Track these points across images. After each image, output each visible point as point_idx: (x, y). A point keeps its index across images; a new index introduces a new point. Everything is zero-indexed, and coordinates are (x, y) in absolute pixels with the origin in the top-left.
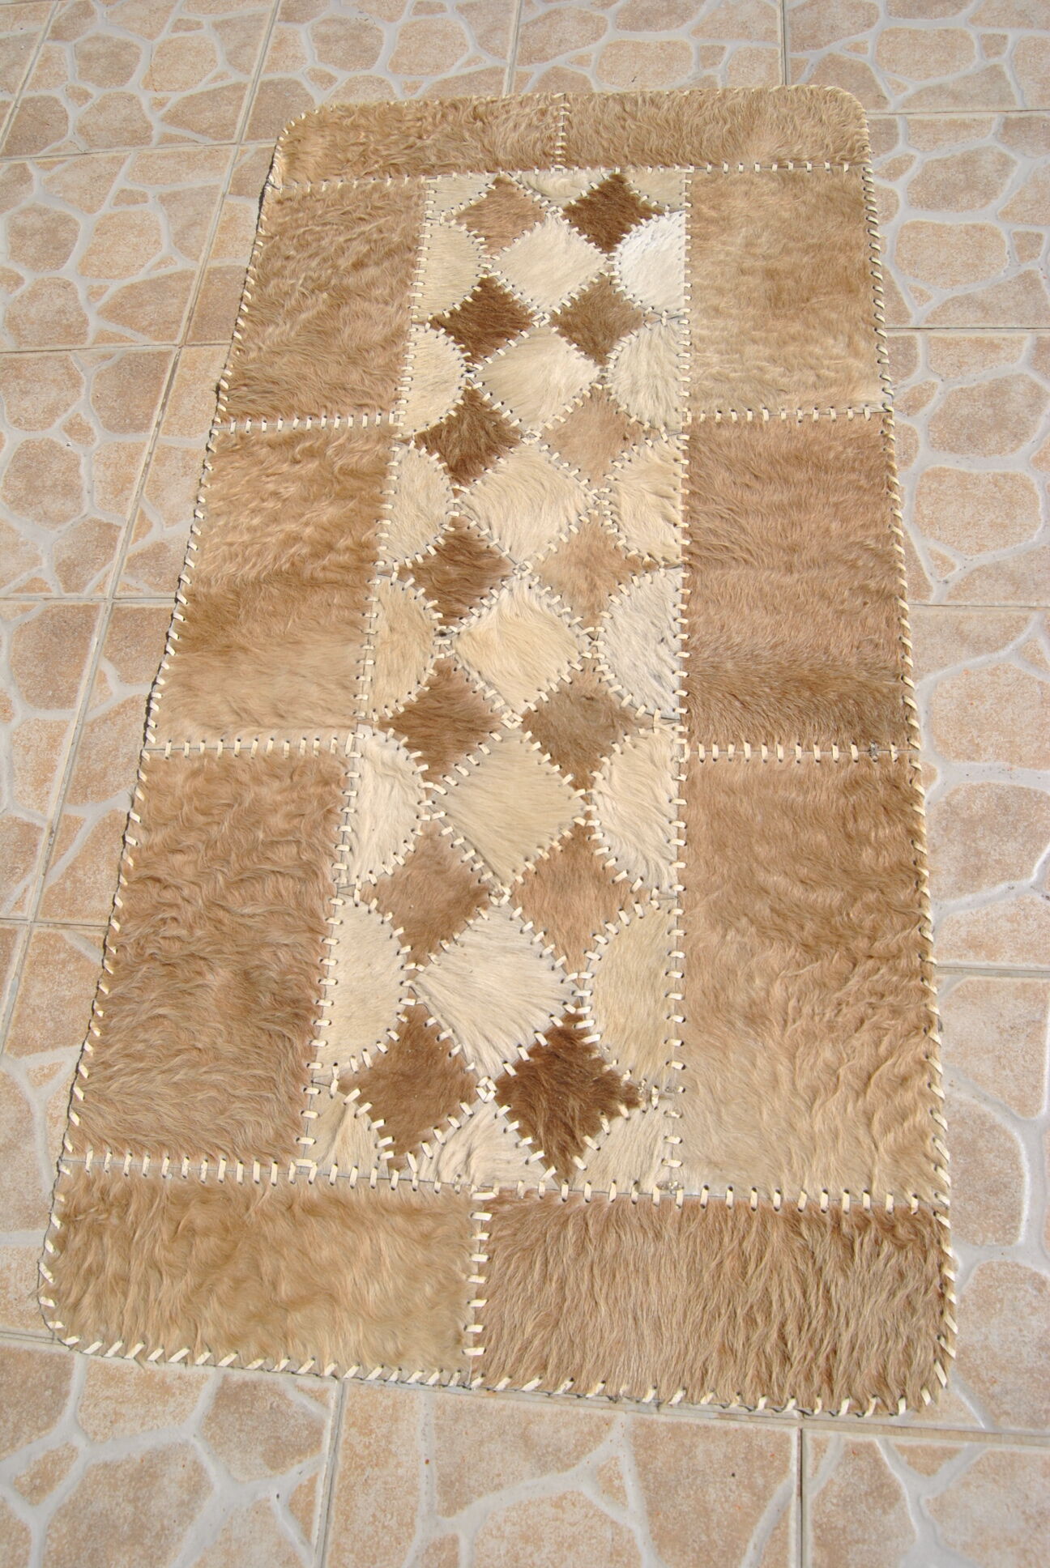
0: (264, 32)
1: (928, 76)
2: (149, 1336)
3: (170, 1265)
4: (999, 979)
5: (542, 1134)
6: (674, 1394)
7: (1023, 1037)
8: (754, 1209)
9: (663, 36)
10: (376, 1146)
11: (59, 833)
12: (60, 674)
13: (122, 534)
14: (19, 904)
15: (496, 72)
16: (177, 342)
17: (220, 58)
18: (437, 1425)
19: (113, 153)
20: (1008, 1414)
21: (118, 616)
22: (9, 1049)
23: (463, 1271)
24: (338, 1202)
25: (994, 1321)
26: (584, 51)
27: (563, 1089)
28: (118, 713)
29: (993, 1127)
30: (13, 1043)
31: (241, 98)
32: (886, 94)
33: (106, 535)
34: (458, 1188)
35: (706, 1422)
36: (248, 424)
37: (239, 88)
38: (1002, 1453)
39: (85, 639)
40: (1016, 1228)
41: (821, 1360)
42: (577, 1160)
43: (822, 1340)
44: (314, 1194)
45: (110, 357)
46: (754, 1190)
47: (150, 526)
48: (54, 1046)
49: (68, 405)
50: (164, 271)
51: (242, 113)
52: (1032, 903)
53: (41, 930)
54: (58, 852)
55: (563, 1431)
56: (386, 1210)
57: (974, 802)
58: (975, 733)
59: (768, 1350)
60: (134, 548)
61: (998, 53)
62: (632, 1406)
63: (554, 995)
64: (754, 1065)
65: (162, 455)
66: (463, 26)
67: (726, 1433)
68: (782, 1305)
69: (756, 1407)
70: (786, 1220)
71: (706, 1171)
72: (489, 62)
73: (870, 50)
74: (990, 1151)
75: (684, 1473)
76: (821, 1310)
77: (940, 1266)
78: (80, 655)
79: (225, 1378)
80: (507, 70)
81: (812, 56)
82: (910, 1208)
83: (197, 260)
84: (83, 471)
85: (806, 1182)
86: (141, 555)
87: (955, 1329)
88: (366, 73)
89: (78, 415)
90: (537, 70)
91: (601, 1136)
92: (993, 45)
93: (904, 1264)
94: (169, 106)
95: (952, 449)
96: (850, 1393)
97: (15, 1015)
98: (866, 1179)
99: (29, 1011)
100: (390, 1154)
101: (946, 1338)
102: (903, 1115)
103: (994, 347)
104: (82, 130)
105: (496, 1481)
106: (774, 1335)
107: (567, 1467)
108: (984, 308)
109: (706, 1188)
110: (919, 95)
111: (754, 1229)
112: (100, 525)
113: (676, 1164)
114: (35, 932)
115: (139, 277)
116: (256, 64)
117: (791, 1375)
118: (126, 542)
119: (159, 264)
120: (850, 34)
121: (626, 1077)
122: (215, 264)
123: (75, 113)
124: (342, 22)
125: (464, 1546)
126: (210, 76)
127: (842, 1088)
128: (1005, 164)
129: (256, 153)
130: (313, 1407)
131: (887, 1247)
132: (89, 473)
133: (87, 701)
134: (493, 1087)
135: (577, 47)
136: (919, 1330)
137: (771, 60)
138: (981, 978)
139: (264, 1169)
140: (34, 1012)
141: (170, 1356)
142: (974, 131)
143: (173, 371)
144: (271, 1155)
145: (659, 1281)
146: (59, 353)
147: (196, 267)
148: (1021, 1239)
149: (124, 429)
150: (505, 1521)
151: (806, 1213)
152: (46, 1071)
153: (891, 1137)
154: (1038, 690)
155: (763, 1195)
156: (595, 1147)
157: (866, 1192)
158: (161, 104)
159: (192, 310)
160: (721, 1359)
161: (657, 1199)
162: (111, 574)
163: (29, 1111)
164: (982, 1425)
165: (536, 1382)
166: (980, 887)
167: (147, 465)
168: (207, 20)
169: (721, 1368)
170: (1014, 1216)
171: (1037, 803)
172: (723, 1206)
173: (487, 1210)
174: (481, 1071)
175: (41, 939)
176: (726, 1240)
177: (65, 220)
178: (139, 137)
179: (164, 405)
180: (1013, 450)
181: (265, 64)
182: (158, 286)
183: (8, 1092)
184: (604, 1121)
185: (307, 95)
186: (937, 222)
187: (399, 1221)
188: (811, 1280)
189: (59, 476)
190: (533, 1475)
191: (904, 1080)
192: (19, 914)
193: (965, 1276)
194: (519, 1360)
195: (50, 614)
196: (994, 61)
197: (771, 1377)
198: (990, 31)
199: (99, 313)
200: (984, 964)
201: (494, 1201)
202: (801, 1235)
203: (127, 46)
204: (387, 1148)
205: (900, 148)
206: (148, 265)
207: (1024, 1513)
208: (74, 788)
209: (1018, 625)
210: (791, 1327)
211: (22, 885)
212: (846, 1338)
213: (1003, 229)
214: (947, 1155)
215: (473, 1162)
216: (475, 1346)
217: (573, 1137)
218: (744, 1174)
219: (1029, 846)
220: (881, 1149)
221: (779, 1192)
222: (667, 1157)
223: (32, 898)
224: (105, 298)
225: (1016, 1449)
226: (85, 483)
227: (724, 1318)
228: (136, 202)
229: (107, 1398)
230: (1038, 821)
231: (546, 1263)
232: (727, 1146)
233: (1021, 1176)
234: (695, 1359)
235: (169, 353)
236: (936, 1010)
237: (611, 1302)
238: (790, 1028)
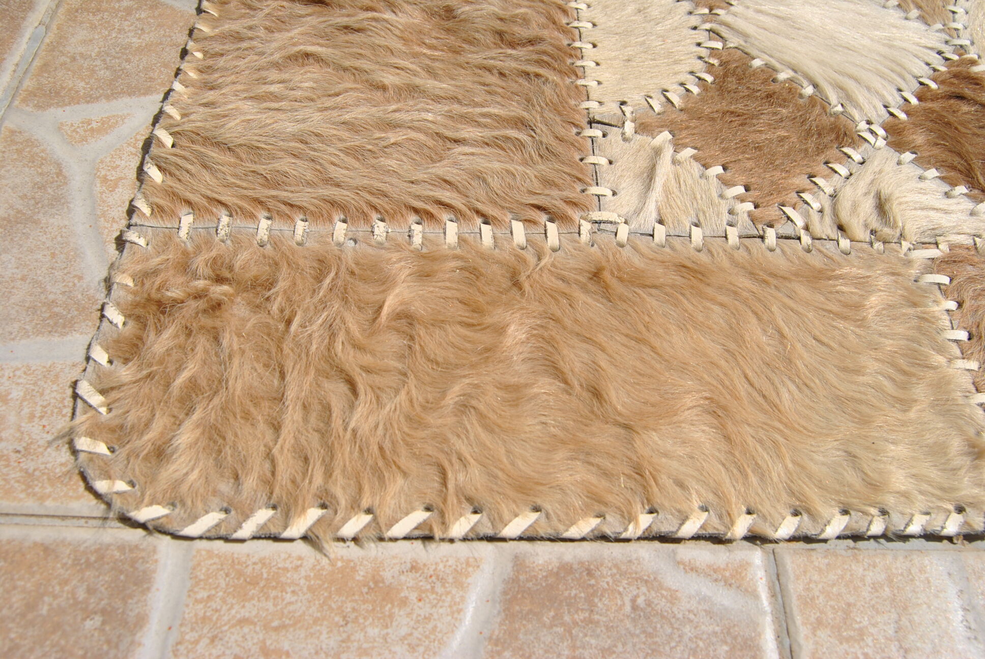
2: (338, 491)
3: (368, 370)
10: (721, 196)
22: (24, 101)
23: (937, 353)
30: (32, 94)
44: (632, 259)
48: (113, 95)
63: (924, 45)
79: (519, 563)
97: (37, 63)
99: (65, 58)
100: (749, 207)
130: (725, 598)
134: (880, 131)
139: (534, 229)
140: (74, 59)
141: (390, 526)
144: (541, 210)
152: (94, 125)
163: (60, 173)
173: (940, 271)
174: (855, 114)
183: (19, 152)
187: (799, 288)
201: (946, 259)
204: (741, 199)
229: (243, 622)
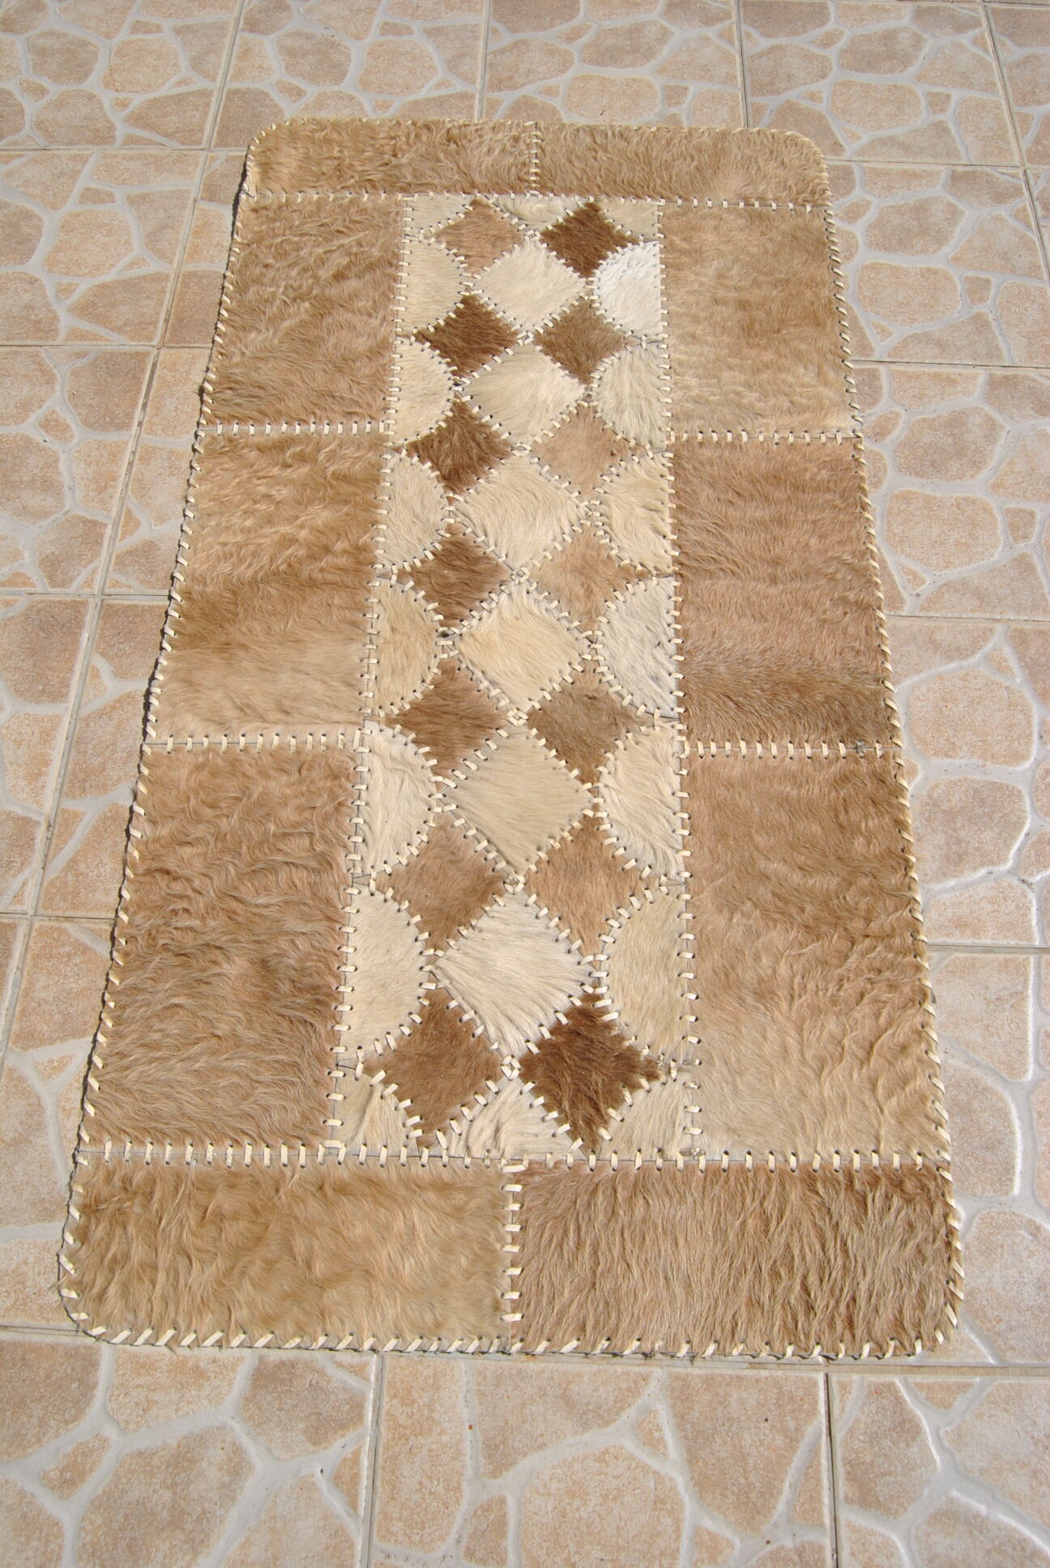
0: (227, 41)
1: (880, 128)
2: (181, 1322)
3: (199, 1250)
4: (983, 955)
5: (567, 1108)
6: (707, 1347)
7: (1007, 1007)
8: (772, 1171)
9: (628, 73)
10: (404, 1125)
11: (57, 826)
12: (50, 669)
13: (109, 531)
14: (18, 898)
15: (466, 97)
16: (155, 343)
17: (184, 64)
18: (478, 1391)
19: (74, 151)
20: (1013, 1348)
21: (108, 613)
22: (14, 1043)
23: (498, 1241)
24: (370, 1182)
25: (996, 1265)
26: (552, 82)
27: (585, 1064)
28: (114, 708)
29: (985, 1089)
30: (18, 1037)
31: (208, 105)
32: (842, 142)
33: (91, 533)
34: (487, 1162)
35: (738, 1372)
36: (236, 427)
37: (204, 94)
38: (1010, 1384)
39: (75, 634)
40: (1011, 1180)
41: (842, 1308)
42: (603, 1132)
43: (842, 1290)
44: (343, 1173)
45: (85, 355)
46: (771, 1153)
47: (138, 524)
48: (63, 1039)
49: (43, 401)
50: (136, 272)
51: (210, 119)
52: (1010, 886)
53: (44, 923)
54: (57, 845)
55: (602, 1389)
56: (419, 1187)
57: (953, 795)
58: (951, 733)
59: (793, 1301)
60: (122, 546)
61: (942, 110)
62: (667, 1360)
63: (573, 977)
64: (765, 1038)
65: (147, 455)
66: (431, 49)
67: (757, 1381)
68: (803, 1258)
69: (784, 1355)
70: (803, 1180)
71: (725, 1138)
72: (459, 86)
73: (825, 100)
74: (985, 1111)
75: (720, 1421)
76: (840, 1262)
77: (945, 1216)
78: (71, 649)
79: (261, 1360)
80: (478, 96)
81: (771, 102)
82: (915, 1164)
83: (171, 262)
84: (62, 467)
85: (819, 1144)
86: (130, 553)
87: (962, 1274)
88: (335, 88)
89: (54, 412)
90: (507, 98)
91: (624, 1108)
92: (938, 102)
93: (912, 1216)
94: (131, 107)
95: (917, 474)
96: (870, 1338)
97: (18, 1009)
98: (874, 1140)
99: (34, 1004)
100: (419, 1133)
101: (954, 1282)
102: (905, 1081)
103: (951, 381)
104: (39, 125)
105: (540, 1441)
106: (797, 1287)
107: (607, 1423)
108: (941, 346)
109: (726, 1153)
110: (872, 145)
111: (774, 1190)
112: (85, 521)
113: (697, 1131)
114: (36, 925)
115: (110, 276)
116: (221, 72)
117: (815, 1323)
118: (113, 539)
119: (131, 265)
120: (805, 84)
121: (646, 1052)
122: (190, 267)
123: (31, 108)
124: (309, 37)
125: (511, 1504)
126: (173, 80)
127: (847, 1057)
128: (954, 214)
129: (227, 161)
130: (353, 1382)
131: (896, 1201)
132: (66, 469)
133: (80, 696)
134: (517, 1065)
135: (544, 78)
136: (930, 1276)
137: (733, 104)
138: (966, 955)
139: (292, 1152)
140: (39, 1005)
141: (204, 1340)
142: (924, 182)
143: (153, 372)
144: (298, 1138)
145: (686, 1240)
146: (29, 349)
147: (170, 270)
148: (1016, 1191)
149: (104, 427)
150: (551, 1479)
151: (820, 1172)
152: (56, 1064)
153: (894, 1100)
154: (1005, 694)
155: (780, 1158)
156: (619, 1118)
157: (874, 1151)
158: (123, 105)
159: (169, 312)
160: (749, 1312)
161: (680, 1165)
162: (100, 570)
163: (39, 1104)
164: (991, 1361)
165: (574, 1343)
166: (962, 872)
167: (131, 464)
168: (167, 24)
169: (750, 1321)
170: (1008, 1168)
171: (1009, 796)
172: (742, 1169)
173: (517, 1182)
174: (504, 1050)
175: (43, 932)
176: (748, 1200)
177: (28, 216)
178: (103, 137)
179: (145, 405)
180: (972, 476)
181: (231, 72)
182: (131, 286)
183: (16, 1086)
184: (627, 1093)
185: (276, 106)
186: (895, 264)
187: (432, 1196)
188: (829, 1234)
189: (37, 471)
190: (576, 1432)
191: (904, 1049)
192: (19, 908)
193: (968, 1225)
194: (558, 1323)
195: (35, 609)
196: (940, 117)
197: (796, 1326)
198: (935, 90)
199: (69, 311)
200: (970, 942)
201: (524, 1173)
202: (817, 1193)
203: (84, 44)
204: (415, 1127)
205: (857, 194)
206: (120, 265)
207: (1033, 1437)
208: (71, 782)
209: (985, 635)
210: (813, 1279)
211: (20, 878)
212: (863, 1286)
213: (955, 274)
214: (946, 1115)
215: (503, 1136)
216: (514, 1312)
217: (598, 1110)
218: (761, 1139)
219: (1005, 835)
220: (886, 1112)
221: (794, 1154)
222: (689, 1125)
223: (31, 892)
224: (76, 296)
225: (1022, 1380)
226: (66, 479)
227: (750, 1274)
228: (102, 202)
229: (138, 1386)
230: (1011, 812)
231: (579, 1228)
232: (743, 1113)
233: (1013, 1133)
234: (724, 1313)
235: (147, 354)
236: (929, 984)
237: (642, 1264)
238: (797, 1003)
